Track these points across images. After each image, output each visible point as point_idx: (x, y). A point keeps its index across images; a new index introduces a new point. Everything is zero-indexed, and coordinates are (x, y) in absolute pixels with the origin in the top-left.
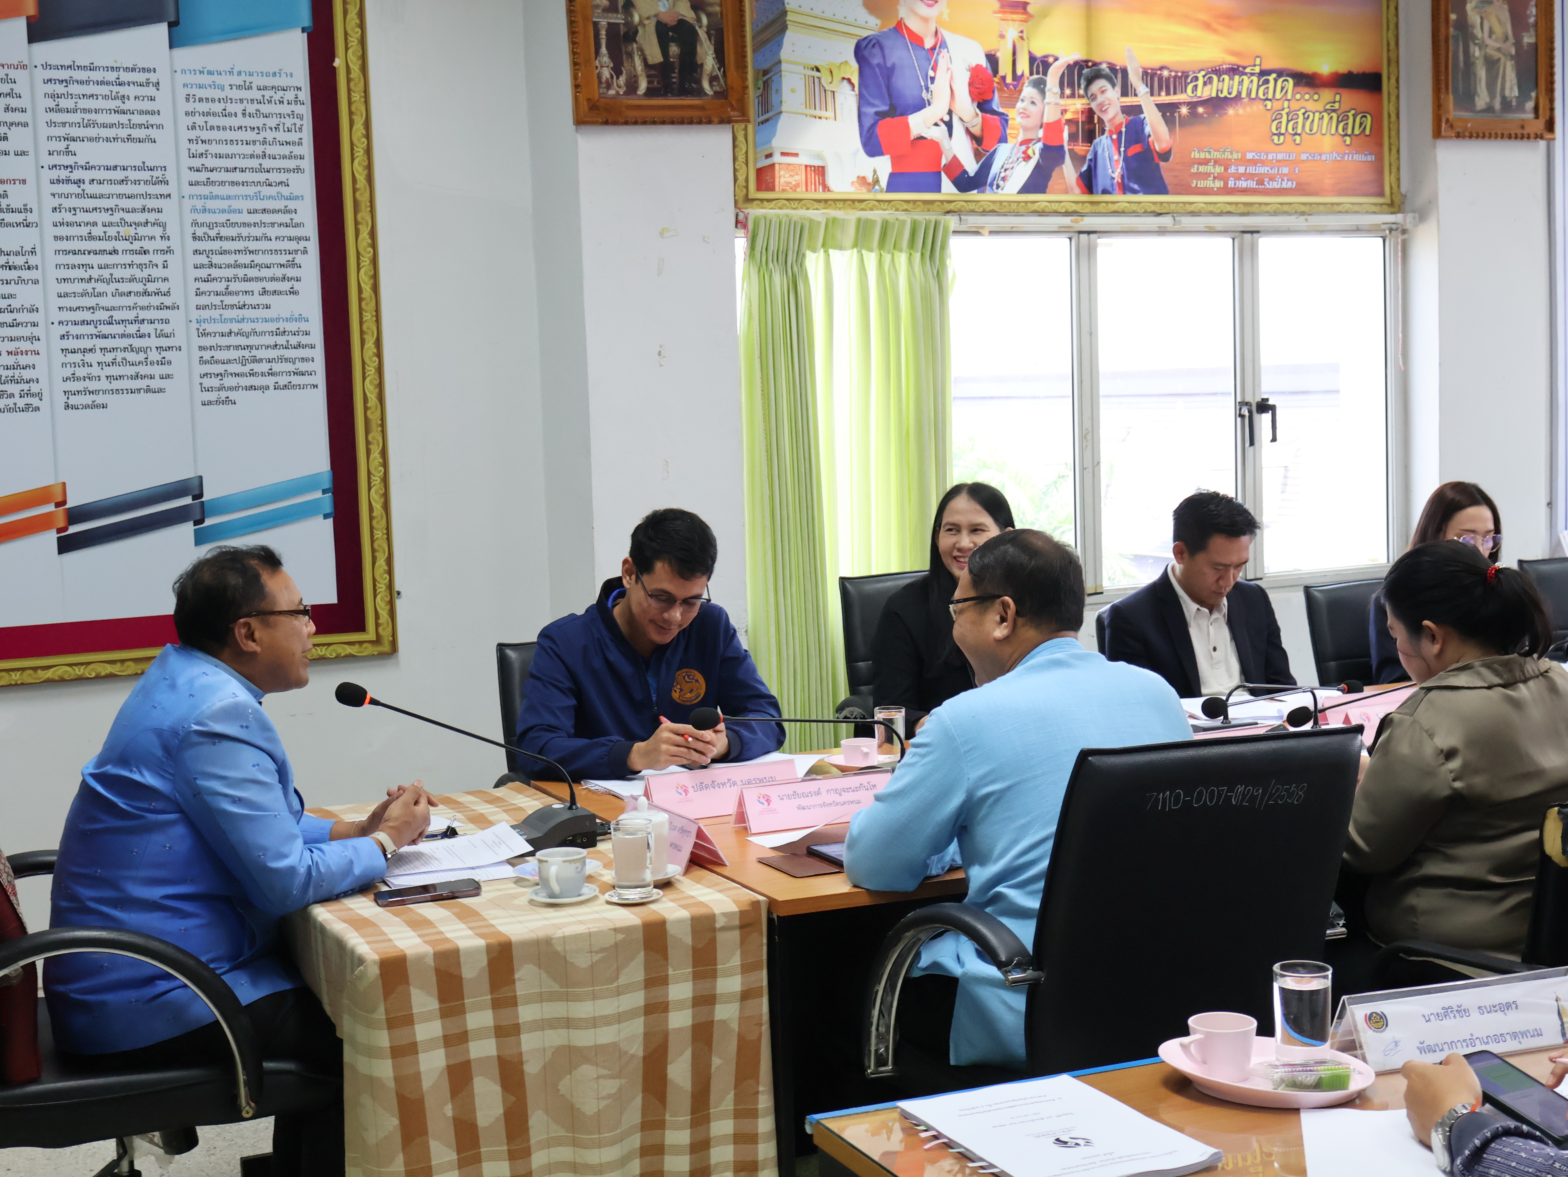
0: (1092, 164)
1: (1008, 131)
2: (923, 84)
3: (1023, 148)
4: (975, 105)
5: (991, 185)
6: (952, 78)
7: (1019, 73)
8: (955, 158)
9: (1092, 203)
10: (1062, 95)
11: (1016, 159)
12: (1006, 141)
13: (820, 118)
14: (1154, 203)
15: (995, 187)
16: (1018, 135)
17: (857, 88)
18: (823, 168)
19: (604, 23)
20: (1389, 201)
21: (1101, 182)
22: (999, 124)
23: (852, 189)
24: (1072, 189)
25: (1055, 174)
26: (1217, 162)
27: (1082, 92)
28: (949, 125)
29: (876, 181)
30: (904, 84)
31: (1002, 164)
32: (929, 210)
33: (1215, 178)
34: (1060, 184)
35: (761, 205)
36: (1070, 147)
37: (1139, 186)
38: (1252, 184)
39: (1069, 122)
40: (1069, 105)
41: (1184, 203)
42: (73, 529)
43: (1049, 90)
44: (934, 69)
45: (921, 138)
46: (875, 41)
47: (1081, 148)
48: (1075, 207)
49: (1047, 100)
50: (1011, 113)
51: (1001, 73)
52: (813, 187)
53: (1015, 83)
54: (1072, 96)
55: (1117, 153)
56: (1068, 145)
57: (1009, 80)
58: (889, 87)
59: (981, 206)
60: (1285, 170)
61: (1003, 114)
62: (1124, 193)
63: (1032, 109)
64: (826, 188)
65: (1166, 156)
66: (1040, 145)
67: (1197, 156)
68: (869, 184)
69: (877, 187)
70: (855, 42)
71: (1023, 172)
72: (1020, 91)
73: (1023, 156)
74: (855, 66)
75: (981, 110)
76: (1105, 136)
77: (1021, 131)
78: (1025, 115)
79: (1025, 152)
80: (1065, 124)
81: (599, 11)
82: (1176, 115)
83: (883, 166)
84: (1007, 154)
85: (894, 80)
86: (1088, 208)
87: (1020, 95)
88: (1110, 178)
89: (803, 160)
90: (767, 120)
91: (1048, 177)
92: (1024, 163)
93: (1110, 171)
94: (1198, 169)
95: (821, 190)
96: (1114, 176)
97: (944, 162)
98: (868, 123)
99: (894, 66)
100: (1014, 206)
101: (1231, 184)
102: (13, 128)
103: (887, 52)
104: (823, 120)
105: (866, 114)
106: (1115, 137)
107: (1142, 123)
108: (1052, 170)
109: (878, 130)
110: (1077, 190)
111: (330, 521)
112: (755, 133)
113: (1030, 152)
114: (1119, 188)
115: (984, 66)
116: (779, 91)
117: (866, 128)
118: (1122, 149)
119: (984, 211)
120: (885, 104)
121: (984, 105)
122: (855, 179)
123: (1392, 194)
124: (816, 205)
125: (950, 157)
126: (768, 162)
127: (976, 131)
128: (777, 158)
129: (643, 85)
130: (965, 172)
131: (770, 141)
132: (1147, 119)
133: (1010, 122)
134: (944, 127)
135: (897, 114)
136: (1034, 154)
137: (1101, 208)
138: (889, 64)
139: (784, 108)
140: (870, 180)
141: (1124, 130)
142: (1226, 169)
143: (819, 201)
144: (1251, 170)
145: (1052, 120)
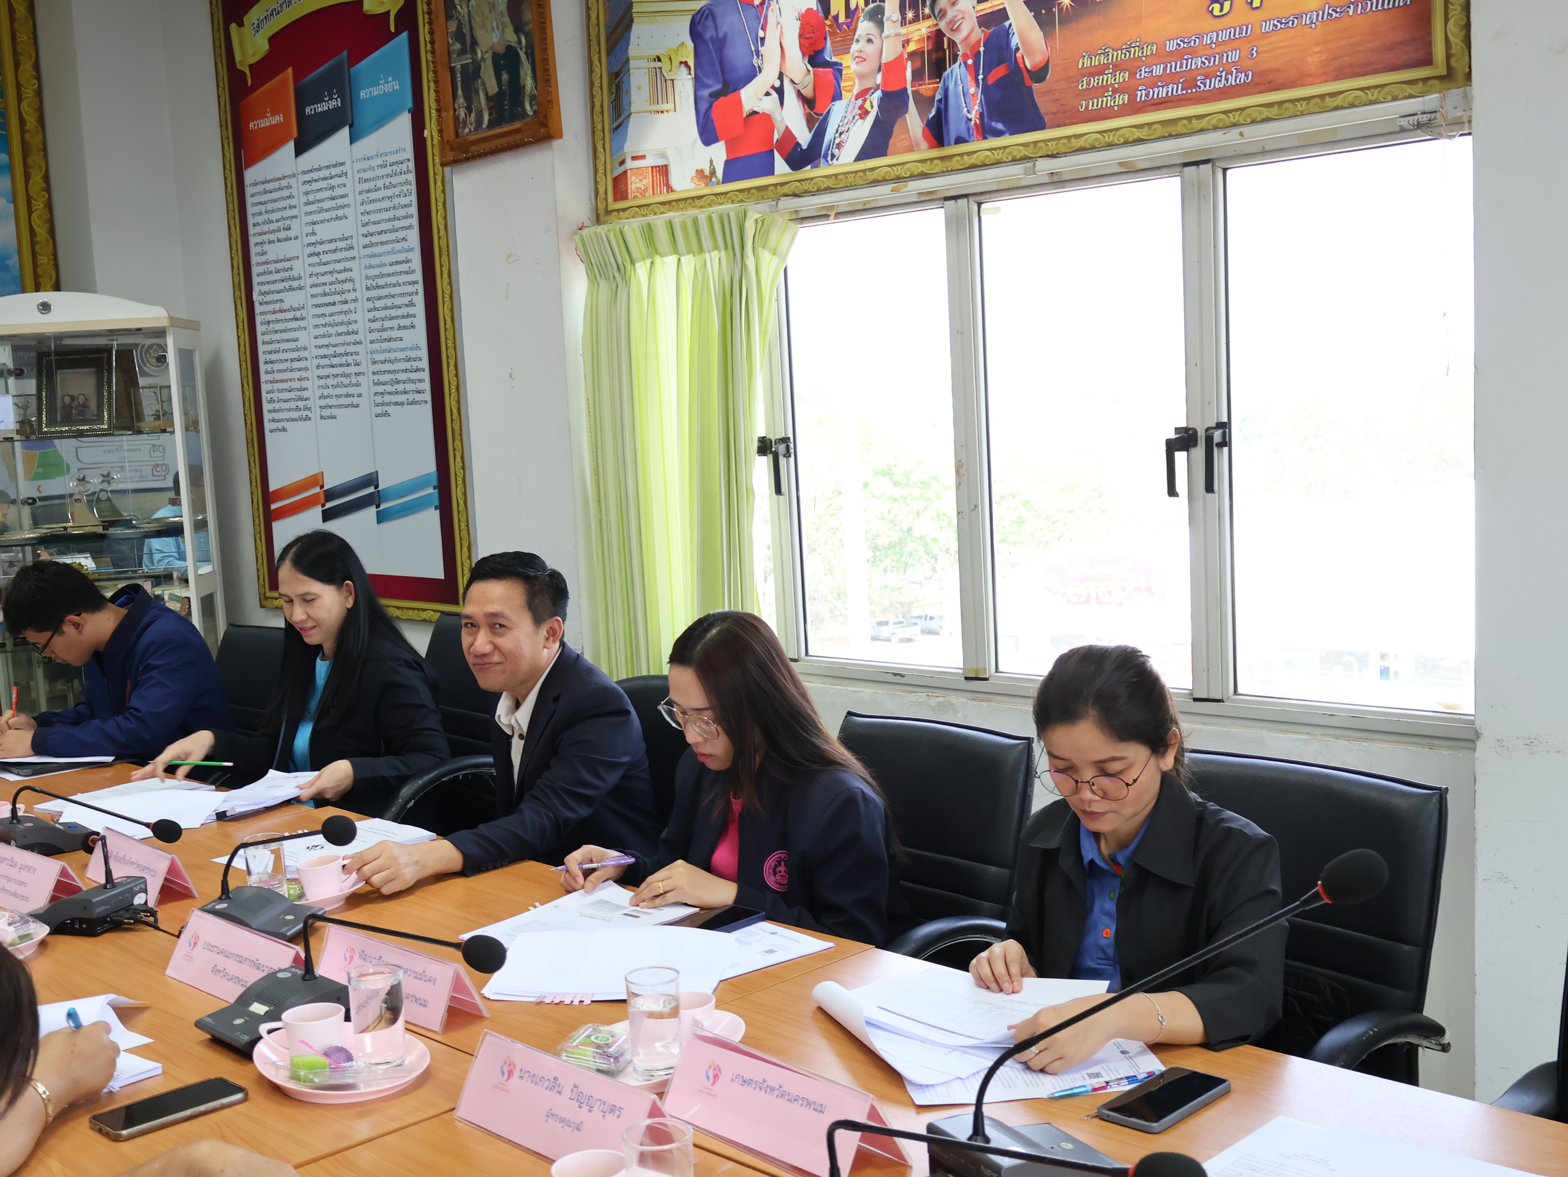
0: (942, 106)
1: (843, 84)
2: (753, 49)
3: (860, 101)
4: (806, 59)
5: (825, 157)
6: (782, 33)
7: (853, 6)
8: (787, 130)
9: (942, 158)
10: (904, 22)
11: (851, 118)
12: (840, 98)
13: (662, 112)
14: (1025, 145)
15: (829, 158)
16: (853, 86)
17: (692, 72)
18: (666, 166)
19: (458, 66)
20: (1442, 70)
21: (954, 127)
22: (831, 77)
23: (692, 186)
24: (918, 145)
25: (896, 129)
26: (1117, 67)
27: (927, 11)
28: (780, 91)
29: (713, 172)
30: (736, 54)
31: (836, 127)
32: (763, 199)
33: (1115, 92)
34: (903, 140)
35: (618, 216)
36: (914, 89)
37: (1004, 125)
38: (1177, 90)
39: (912, 55)
40: (912, 32)
41: (1069, 138)
42: (329, 505)
43: (888, 19)
44: (764, 28)
45: (754, 113)
46: (707, 12)
47: (927, 88)
48: (922, 168)
49: (885, 34)
50: (847, 61)
51: (833, 12)
52: (659, 189)
53: (849, 20)
54: (916, 19)
55: (973, 83)
56: (912, 87)
57: (842, 19)
58: (721, 62)
59: (815, 184)
60: (1234, 56)
61: (836, 64)
62: (985, 138)
63: (870, 49)
64: (670, 189)
65: (1040, 74)
66: (878, 94)
67: (1087, 64)
68: (706, 177)
69: (714, 179)
70: (690, 17)
71: (860, 132)
72: (855, 30)
73: (860, 112)
74: (690, 45)
75: (813, 66)
76: (958, 63)
77: (857, 81)
78: (861, 59)
79: (861, 107)
80: (907, 60)
81: (455, 56)
82: (1056, 10)
83: (718, 153)
84: (842, 113)
85: (725, 52)
86: (939, 166)
87: (854, 35)
88: (965, 119)
89: (650, 162)
90: (620, 125)
91: (888, 134)
92: (860, 121)
93: (965, 109)
94: (1088, 84)
95: (665, 192)
96: (970, 116)
97: (776, 137)
98: (703, 107)
99: (726, 34)
100: (851, 178)
101: (1141, 95)
102: (293, 220)
103: (718, 20)
104: (665, 113)
105: (702, 98)
106: (970, 62)
107: (1007, 34)
108: (893, 125)
109: (714, 114)
110: (924, 145)
111: (438, 511)
112: (611, 140)
113: (867, 106)
114: (977, 132)
115: (815, 9)
116: (628, 92)
117: (702, 114)
118: (981, 77)
119: (818, 190)
120: (718, 82)
121: (815, 58)
122: (694, 174)
123: (1449, 56)
124: (662, 208)
125: (782, 130)
126: (621, 169)
127: (808, 92)
128: (630, 164)
129: (486, 118)
130: (798, 145)
131: (622, 147)
132: (1013, 26)
133: (844, 72)
134: (775, 95)
135: (730, 89)
136: (872, 107)
137: (954, 164)
138: (721, 35)
139: (633, 109)
140: (707, 173)
141: (982, 49)
142: (1132, 75)
143: (663, 204)
144: (1175, 67)
145: (892, 58)
